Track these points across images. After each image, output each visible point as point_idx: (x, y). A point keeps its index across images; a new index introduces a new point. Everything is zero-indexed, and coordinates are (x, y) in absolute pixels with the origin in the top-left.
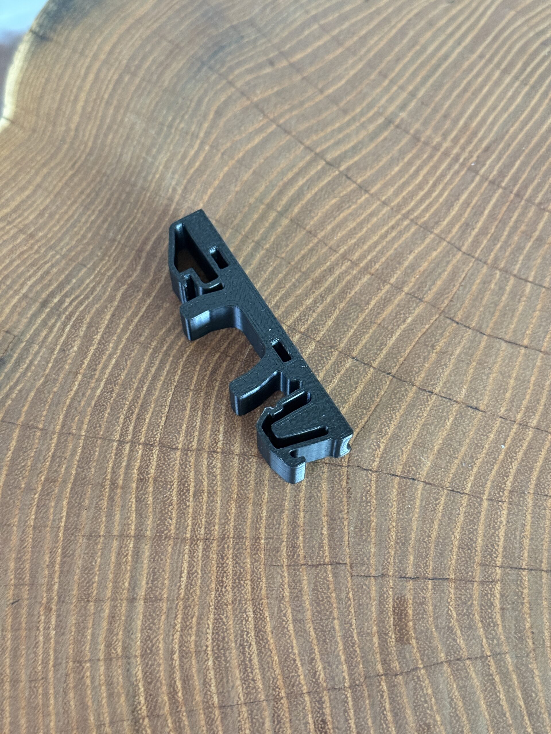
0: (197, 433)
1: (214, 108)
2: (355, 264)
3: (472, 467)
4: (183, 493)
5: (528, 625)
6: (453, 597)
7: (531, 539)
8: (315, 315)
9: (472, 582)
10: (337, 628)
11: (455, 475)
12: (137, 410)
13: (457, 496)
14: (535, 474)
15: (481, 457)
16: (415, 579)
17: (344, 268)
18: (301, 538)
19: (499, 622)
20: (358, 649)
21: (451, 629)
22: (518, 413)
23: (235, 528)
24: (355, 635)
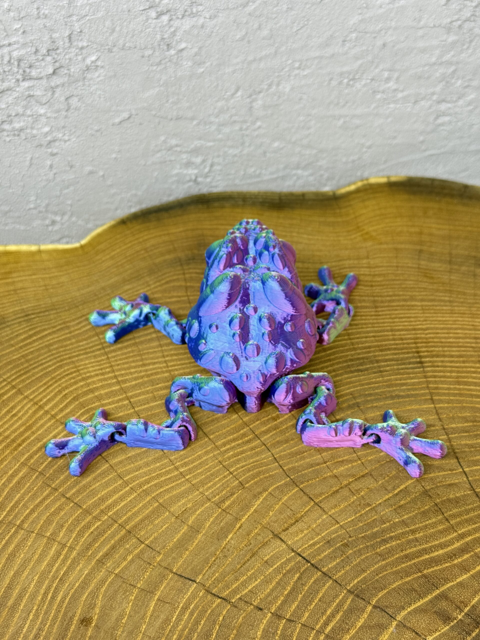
0: (37, 393)
1: (168, 279)
2: (167, 367)
3: (137, 471)
4: (8, 412)
5: (97, 545)
6: (76, 515)
7: (133, 514)
8: (130, 377)
9: (90, 514)
10: (17, 497)
11: (126, 470)
12: (22, 372)
13: (119, 479)
14: (162, 490)
15: (145, 470)
16: (68, 498)
17: (161, 365)
18: (38, 456)
19: (85, 537)
20: (17, 510)
21: (62, 526)
22: (179, 462)
23: (16, 436)
24: (21, 504)
